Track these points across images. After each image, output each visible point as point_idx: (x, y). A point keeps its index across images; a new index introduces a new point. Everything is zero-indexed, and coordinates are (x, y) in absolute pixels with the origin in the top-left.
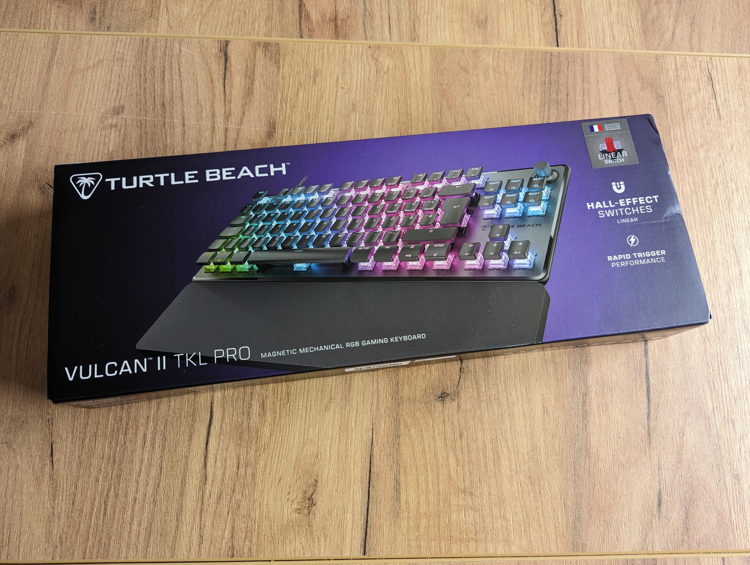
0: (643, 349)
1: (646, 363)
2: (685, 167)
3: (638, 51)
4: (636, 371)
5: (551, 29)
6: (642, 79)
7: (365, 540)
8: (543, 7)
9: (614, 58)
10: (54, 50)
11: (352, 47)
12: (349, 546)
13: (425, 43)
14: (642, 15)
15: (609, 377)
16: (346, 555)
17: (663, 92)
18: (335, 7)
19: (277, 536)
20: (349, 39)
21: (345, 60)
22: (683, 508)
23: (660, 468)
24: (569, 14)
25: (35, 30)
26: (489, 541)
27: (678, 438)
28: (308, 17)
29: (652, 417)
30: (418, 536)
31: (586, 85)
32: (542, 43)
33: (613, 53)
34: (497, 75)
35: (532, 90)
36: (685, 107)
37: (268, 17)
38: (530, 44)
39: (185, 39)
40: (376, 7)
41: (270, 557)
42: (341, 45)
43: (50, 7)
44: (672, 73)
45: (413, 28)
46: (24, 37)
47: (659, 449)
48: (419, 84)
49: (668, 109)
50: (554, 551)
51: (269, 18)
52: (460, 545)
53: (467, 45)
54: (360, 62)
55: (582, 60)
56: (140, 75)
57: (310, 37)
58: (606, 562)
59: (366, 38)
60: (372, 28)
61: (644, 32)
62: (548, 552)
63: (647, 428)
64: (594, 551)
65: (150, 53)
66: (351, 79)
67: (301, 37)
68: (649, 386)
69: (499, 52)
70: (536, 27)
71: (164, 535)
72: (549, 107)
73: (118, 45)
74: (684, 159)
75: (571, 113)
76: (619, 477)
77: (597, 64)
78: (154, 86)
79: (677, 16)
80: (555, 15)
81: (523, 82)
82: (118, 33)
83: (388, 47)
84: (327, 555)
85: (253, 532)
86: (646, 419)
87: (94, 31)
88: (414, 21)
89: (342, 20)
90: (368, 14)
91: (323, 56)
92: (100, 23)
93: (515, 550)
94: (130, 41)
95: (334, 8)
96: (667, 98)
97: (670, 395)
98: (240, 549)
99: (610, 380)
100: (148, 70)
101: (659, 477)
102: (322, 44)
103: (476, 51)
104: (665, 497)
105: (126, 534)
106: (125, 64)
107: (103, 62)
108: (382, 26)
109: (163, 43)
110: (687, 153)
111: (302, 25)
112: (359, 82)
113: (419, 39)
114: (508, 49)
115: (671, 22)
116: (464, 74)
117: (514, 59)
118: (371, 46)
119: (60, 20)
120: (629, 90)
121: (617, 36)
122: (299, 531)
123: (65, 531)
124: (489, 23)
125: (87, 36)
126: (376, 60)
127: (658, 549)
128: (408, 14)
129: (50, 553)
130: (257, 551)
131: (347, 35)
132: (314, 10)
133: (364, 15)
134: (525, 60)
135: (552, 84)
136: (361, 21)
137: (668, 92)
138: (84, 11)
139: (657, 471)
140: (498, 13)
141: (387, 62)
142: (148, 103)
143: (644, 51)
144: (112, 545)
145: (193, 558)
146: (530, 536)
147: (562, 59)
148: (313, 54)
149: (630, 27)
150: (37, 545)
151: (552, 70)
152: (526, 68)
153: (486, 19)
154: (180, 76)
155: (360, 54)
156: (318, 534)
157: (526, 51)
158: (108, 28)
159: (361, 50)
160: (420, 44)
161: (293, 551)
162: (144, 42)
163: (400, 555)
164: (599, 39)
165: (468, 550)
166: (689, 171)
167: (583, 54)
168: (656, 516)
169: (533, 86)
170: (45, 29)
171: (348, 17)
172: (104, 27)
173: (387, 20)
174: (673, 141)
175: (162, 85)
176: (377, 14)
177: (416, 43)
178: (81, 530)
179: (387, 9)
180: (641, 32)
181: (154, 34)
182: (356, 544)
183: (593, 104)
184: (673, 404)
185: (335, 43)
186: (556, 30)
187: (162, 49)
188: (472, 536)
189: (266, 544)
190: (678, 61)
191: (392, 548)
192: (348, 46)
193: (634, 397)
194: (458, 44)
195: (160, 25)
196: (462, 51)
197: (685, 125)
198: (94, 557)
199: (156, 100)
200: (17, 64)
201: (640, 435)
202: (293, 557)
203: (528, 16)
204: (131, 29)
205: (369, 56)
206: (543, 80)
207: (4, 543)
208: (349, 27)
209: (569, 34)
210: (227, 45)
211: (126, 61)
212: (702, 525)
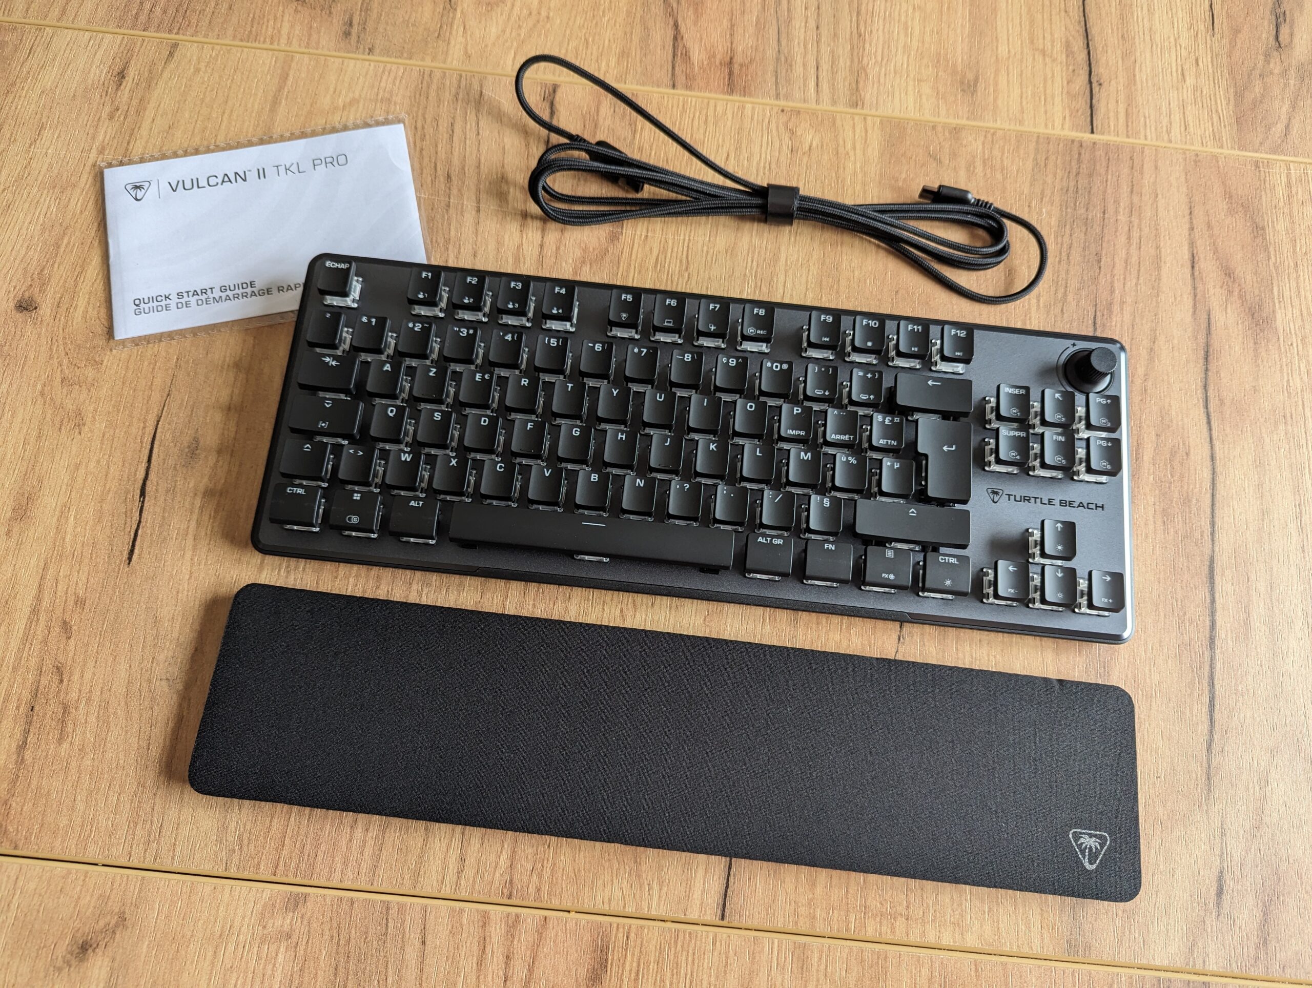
0: (1208, 636)
1: (1211, 660)
2: (1295, 345)
3: (1225, 151)
4: (1193, 671)
5: (1082, 104)
6: (1231, 197)
7: (725, 896)
8: (1071, 68)
9: (1185, 160)
10: (284, 77)
11: (753, 109)
12: (698, 903)
13: (873, 112)
14: (1236, 92)
15: (1148, 675)
16: (693, 915)
17: (1263, 220)
18: (732, 43)
19: (582, 873)
20: (750, 95)
21: (741, 129)
22: (1260, 904)
23: (1223, 834)
24: (1113, 82)
25: (256, 45)
26: (928, 922)
27: (1257, 787)
28: (687, 56)
29: (1216, 748)
30: (811, 900)
31: (1136, 199)
32: (1066, 126)
33: (1184, 151)
34: (989, 171)
35: (1046, 199)
36: (1301, 249)
37: (623, 52)
38: (1046, 125)
39: (490, 78)
40: (796, 49)
41: (570, 904)
42: (737, 104)
43: (283, 12)
44: (1280, 191)
45: (855, 86)
46: (239, 55)
47: (1225, 802)
48: (860, 176)
49: (1272, 249)
50: (1036, 950)
51: (624, 54)
52: (881, 923)
53: (942, 119)
54: (765, 133)
55: (1131, 158)
56: (416, 128)
57: (688, 87)
58: (1124, 979)
59: (777, 96)
60: (788, 81)
61: (1238, 121)
62: (1026, 950)
63: (1205, 765)
64: (1105, 958)
65: (433, 94)
66: (749, 159)
67: (674, 86)
68: (1213, 698)
69: (994, 134)
70: (1058, 100)
71: (404, 850)
72: (1072, 229)
73: (385, 78)
74: (1293, 332)
75: (1108, 241)
76: (1154, 841)
77: (1156, 168)
78: (436, 146)
79: (1296, 98)
80: (1090, 82)
81: (1031, 185)
82: (385, 59)
83: (813, 114)
84: (662, 912)
85: (546, 861)
86: (1205, 751)
87: (348, 52)
88: (858, 74)
89: (741, 65)
90: (783, 59)
91: (706, 120)
92: (358, 42)
93: (971, 941)
94: (403, 73)
95: (729, 45)
96: (1269, 231)
97: (1248, 716)
98: (522, 887)
99: (1148, 680)
100: (429, 120)
101: (1222, 848)
102: (706, 101)
103: (956, 131)
104: (1229, 884)
105: (344, 842)
106: (393, 107)
107: (358, 102)
108: (805, 79)
109: (455, 82)
110: (1299, 322)
111: (677, 69)
112: (762, 165)
113: (863, 103)
114: (1009, 130)
115: (1286, 107)
116: (935, 165)
117: (1018, 147)
118: (786, 109)
119: (297, 32)
120: (1207, 213)
121: (1191, 124)
122: (618, 869)
123: (248, 827)
124: (981, 86)
125: (336, 60)
126: (793, 132)
127: (1212, 967)
128: (848, 63)
129: (222, 860)
130: (549, 894)
131: (747, 90)
132: (697, 47)
133: (778, 59)
134: (1037, 150)
135: (1080, 192)
136: (771, 68)
137: (1273, 222)
138: (334, 21)
139: (1218, 839)
140: (997, 72)
141: (809, 137)
142: (425, 171)
143: (1237, 152)
144: (320, 857)
145: (447, 892)
146: (998, 922)
147: (1098, 153)
148: (691, 116)
149: (1214, 111)
150: (202, 845)
151: (1081, 170)
152: (1037, 164)
153: (976, 80)
154: (478, 134)
155: (766, 121)
156: (649, 877)
157: (1038, 137)
158: (370, 49)
159: (768, 114)
160: (864, 112)
161: (606, 900)
162: (426, 77)
163: (780, 926)
164: (1162, 127)
165: (893, 931)
166: (1301, 353)
167: (1133, 149)
168: (1211, 913)
169: (1048, 192)
170: (271, 43)
171: (751, 61)
172: (364, 48)
173: (813, 71)
174: (1276, 301)
175: (449, 146)
176: (799, 60)
177: (858, 111)
178: (273, 829)
179: (815, 52)
180: (1233, 120)
181: (442, 65)
182: (710, 901)
183: (1146, 230)
184: (1252, 730)
185: (727, 100)
186: (1091, 107)
187: (453, 90)
188: (901, 909)
189: (564, 884)
190: (1293, 172)
191: (767, 914)
192: (748, 106)
193: (1188, 714)
194: (928, 117)
195: (451, 52)
196: (934, 128)
197: (1298, 277)
198: (290, 874)
199: (438, 169)
200: (226, 94)
201: (1194, 775)
202: (606, 908)
203: (1045, 80)
204: (405, 55)
205: (781, 125)
206: (1065, 184)
207: (152, 836)
208: (752, 77)
209: (1112, 114)
210: (554, 91)
211: (395, 104)
212: (1291, 936)
